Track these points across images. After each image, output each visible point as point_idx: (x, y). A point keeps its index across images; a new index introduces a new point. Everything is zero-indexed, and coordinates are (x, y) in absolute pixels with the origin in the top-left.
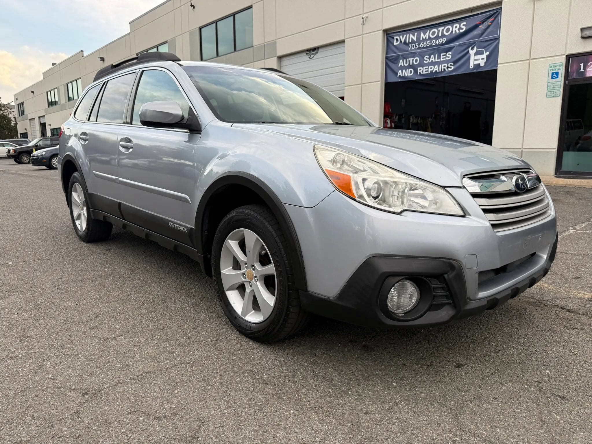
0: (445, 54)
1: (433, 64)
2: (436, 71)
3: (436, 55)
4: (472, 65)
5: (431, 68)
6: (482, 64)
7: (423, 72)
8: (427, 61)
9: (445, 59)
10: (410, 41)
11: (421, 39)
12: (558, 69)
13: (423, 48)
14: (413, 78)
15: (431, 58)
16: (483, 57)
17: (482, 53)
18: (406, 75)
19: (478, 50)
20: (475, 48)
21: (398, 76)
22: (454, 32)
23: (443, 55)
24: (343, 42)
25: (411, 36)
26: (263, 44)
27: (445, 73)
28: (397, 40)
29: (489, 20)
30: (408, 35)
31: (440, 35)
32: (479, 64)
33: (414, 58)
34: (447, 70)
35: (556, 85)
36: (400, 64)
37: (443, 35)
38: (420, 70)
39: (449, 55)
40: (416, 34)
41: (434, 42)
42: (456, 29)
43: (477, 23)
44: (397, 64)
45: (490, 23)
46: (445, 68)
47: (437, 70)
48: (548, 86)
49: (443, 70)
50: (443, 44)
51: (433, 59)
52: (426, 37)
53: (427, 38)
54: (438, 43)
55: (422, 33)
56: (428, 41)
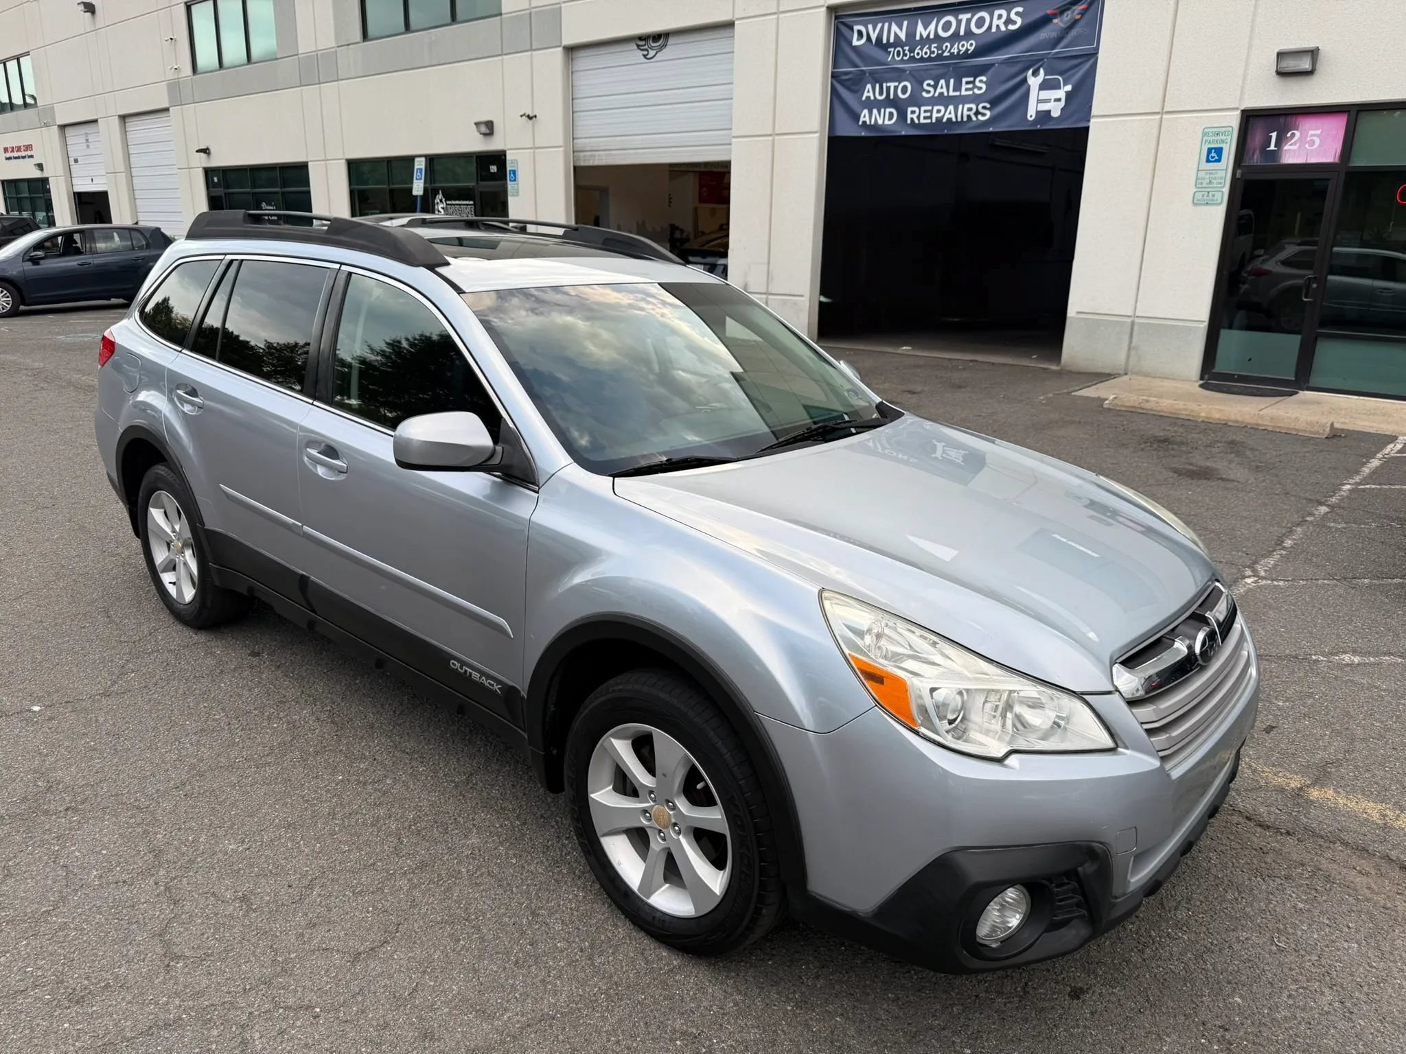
0: (972, 79)
1: (944, 100)
2: (949, 120)
3: (952, 81)
4: (1031, 113)
5: (939, 111)
6: (1056, 113)
7: (918, 117)
8: (928, 92)
9: (971, 93)
10: (892, 40)
11: (918, 38)
12: (1222, 141)
13: (922, 59)
14: (895, 132)
15: (940, 86)
16: (1058, 97)
17: (1054, 86)
18: (880, 122)
19: (1047, 77)
20: (1042, 71)
21: (860, 123)
22: (994, 30)
23: (967, 83)
24: (730, 25)
25: (894, 28)
26: (528, 11)
27: (971, 125)
28: (860, 33)
29: (1075, 7)
30: (886, 25)
31: (962, 33)
32: (1049, 112)
33: (899, 83)
34: (974, 118)
35: (1215, 178)
36: (866, 94)
37: (969, 34)
38: (913, 114)
39: (981, 83)
40: (905, 23)
41: (947, 47)
42: (1000, 21)
43: (1048, 12)
44: (859, 94)
45: (1079, 14)
46: (972, 113)
47: (953, 116)
48: (1197, 178)
49: (965, 119)
50: (967, 55)
51: (944, 90)
52: (929, 35)
53: (932, 36)
54: (956, 51)
55: (920, 22)
56: (933, 45)
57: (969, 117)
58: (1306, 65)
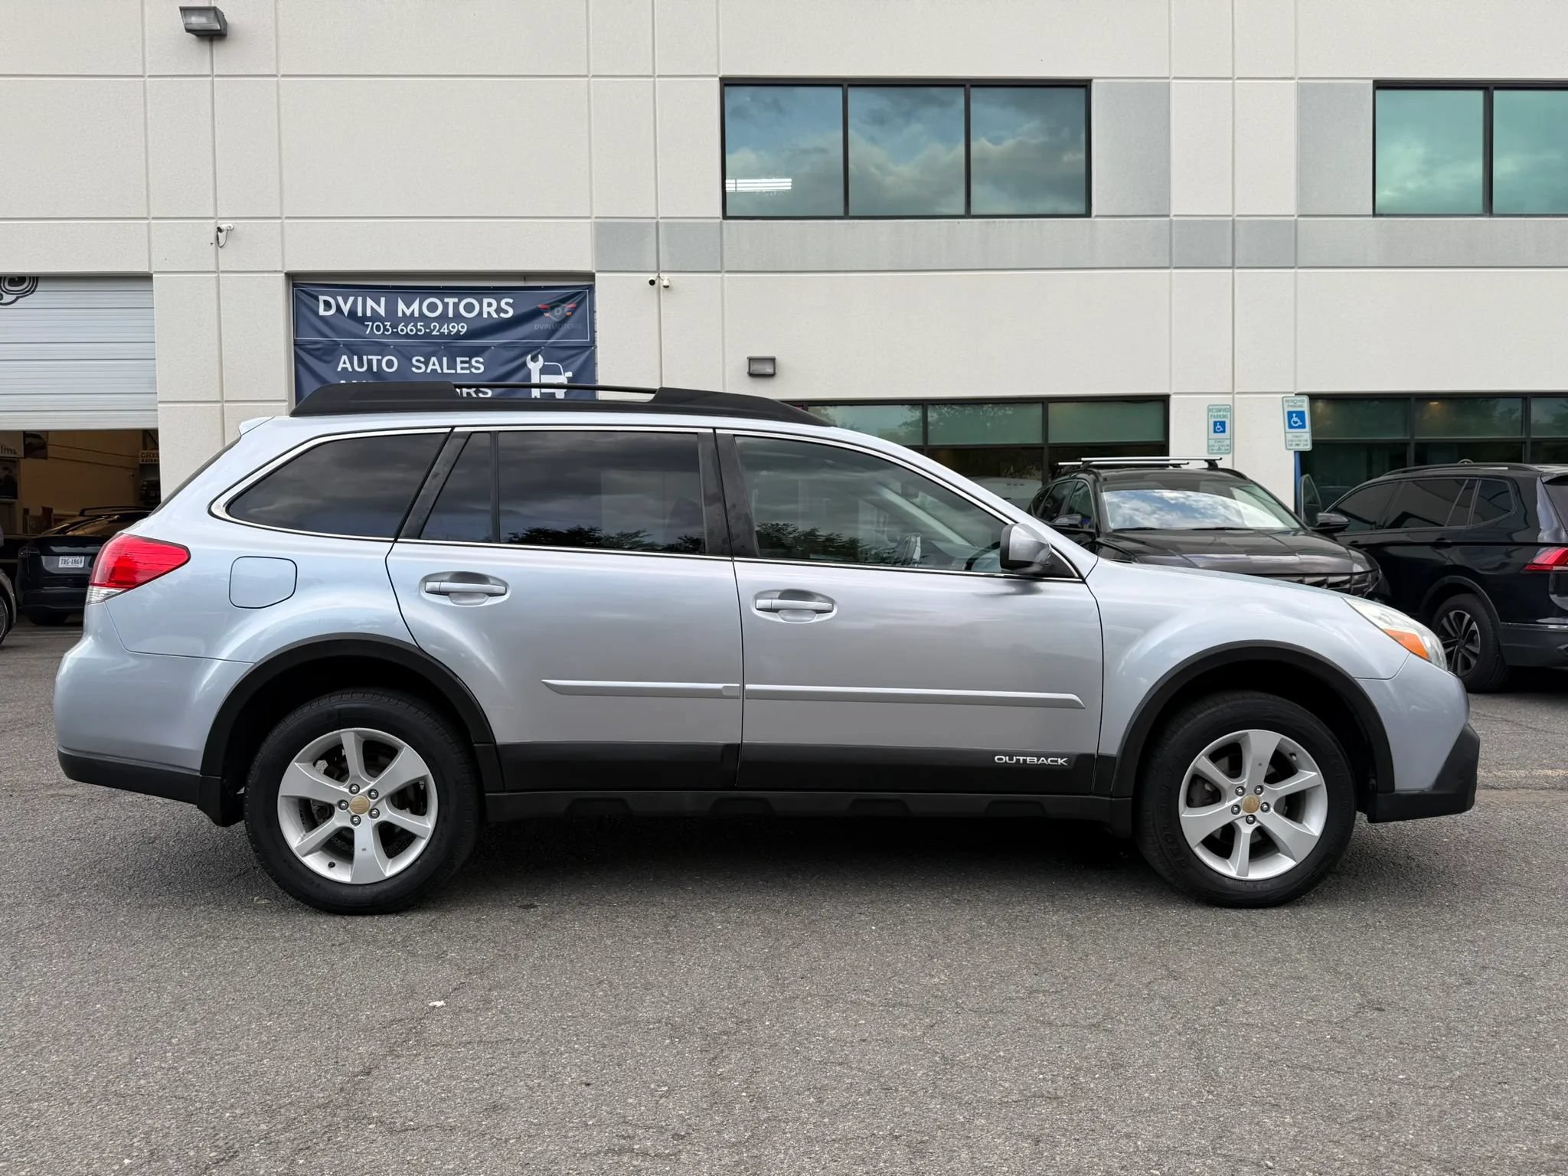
0: (467, 359)
1: (435, 377)
3: (445, 359)
4: (536, 394)
6: (560, 395)
8: (419, 368)
9: (468, 372)
10: (369, 314)
11: (400, 314)
13: (407, 336)
15: (431, 363)
16: (560, 381)
17: (556, 372)
19: (546, 363)
20: (540, 357)
22: (485, 315)
23: (462, 362)
24: (147, 278)
25: (370, 303)
28: (328, 305)
29: (564, 305)
30: (360, 299)
31: (451, 315)
32: (553, 395)
33: (383, 357)
34: (475, 396)
36: (341, 365)
37: (458, 317)
39: (478, 365)
40: (383, 300)
41: (435, 326)
42: (488, 308)
43: (539, 306)
44: (333, 364)
45: (569, 311)
46: (472, 391)
50: (458, 336)
51: (437, 368)
52: (413, 312)
53: (416, 314)
54: (446, 331)
55: (399, 300)
56: (419, 324)
57: (469, 394)
58: (769, 370)
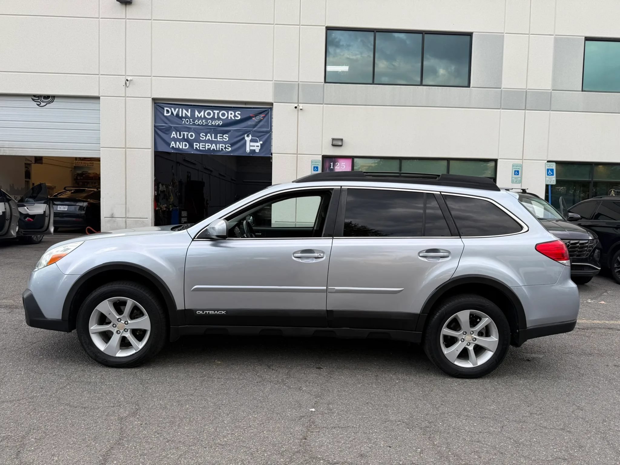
0: (222, 135)
1: (209, 141)
2: (214, 149)
3: (213, 135)
4: (248, 150)
5: (208, 146)
6: (257, 151)
7: (199, 147)
8: (203, 138)
9: (222, 140)
10: (184, 115)
11: (196, 116)
12: (318, 165)
13: (199, 125)
14: (188, 152)
15: (208, 136)
16: (258, 145)
17: (256, 141)
18: (181, 147)
19: (252, 138)
20: (250, 135)
21: (171, 147)
22: (229, 118)
23: (220, 136)
24: (98, 98)
25: (184, 111)
27: (223, 152)
28: (168, 111)
29: (260, 115)
30: (180, 110)
31: (216, 117)
32: (255, 150)
33: (189, 133)
34: (224, 150)
36: (172, 136)
37: (219, 119)
38: (196, 145)
39: (226, 137)
40: (189, 110)
41: (210, 122)
42: (231, 115)
43: (251, 115)
44: (169, 135)
45: (262, 118)
46: (223, 148)
47: (215, 148)
49: (220, 150)
50: (218, 126)
51: (210, 138)
52: (201, 115)
53: (203, 117)
54: (214, 124)
55: (196, 111)
56: (203, 120)
57: (222, 149)
58: (340, 143)
